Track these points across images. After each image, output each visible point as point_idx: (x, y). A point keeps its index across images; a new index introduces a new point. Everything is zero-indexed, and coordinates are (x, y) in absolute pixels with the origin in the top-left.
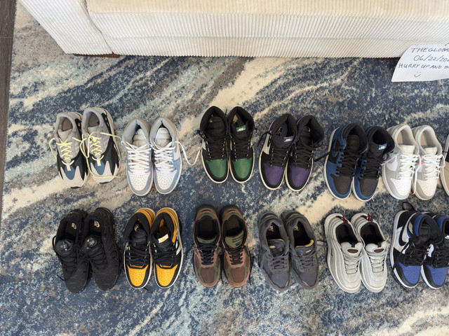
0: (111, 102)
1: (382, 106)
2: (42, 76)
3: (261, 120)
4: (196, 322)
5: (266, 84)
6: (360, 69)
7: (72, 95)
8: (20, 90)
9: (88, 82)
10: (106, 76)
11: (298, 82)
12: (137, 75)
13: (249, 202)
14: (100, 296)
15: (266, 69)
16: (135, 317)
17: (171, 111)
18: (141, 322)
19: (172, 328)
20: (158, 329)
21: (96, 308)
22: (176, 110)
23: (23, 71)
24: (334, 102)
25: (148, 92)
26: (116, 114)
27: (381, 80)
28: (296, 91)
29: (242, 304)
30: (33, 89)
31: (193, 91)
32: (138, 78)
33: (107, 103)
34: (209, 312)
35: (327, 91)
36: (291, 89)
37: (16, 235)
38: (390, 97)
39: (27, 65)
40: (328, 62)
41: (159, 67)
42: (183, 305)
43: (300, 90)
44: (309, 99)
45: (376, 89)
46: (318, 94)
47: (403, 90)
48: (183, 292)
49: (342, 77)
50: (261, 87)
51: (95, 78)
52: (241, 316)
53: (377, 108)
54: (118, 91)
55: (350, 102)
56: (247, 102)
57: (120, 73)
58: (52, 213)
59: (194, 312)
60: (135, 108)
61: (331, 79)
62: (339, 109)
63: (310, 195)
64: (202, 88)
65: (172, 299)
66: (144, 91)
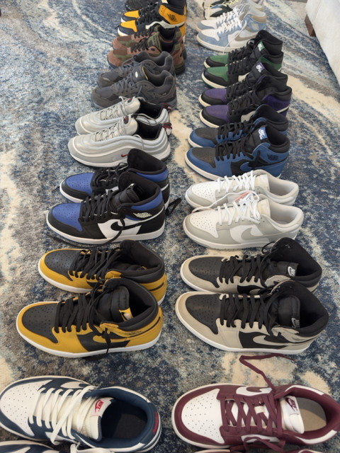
2: (284, 9)
4: (83, 44)
5: (314, 108)
9: (285, 23)
12: (299, 42)
16: (98, 21)
18: (94, 23)
19: (83, 34)
20: (85, 28)
24: (310, 158)
28: (314, 128)
32: (296, 42)
39: (291, 5)
41: (309, 52)
42: (100, 40)
43: (316, 131)
50: (311, 104)
51: (290, 26)
57: (298, 35)
59: (92, 44)
63: (194, 124)
64: (298, 70)
65: (107, 36)
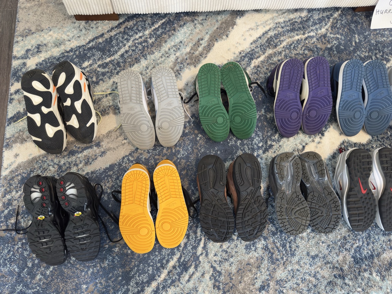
0: (113, 58)
1: (367, 49)
2: (45, 39)
3: (258, 66)
4: (218, 272)
6: (340, 19)
7: (75, 54)
8: (23, 52)
9: (89, 42)
10: (107, 36)
11: (288, 32)
12: (137, 33)
13: (257, 142)
14: (110, 250)
15: (256, 23)
16: (150, 272)
17: (171, 63)
18: (157, 277)
19: (192, 282)
20: (177, 283)
21: (106, 265)
22: (176, 62)
23: (27, 36)
25: (148, 48)
26: (118, 69)
27: (361, 28)
28: (286, 41)
29: (266, 248)
30: (36, 50)
31: (191, 45)
32: (137, 37)
33: (108, 60)
34: (231, 260)
35: (315, 39)
36: (282, 38)
37: (17, 192)
38: (372, 42)
39: (31, 31)
40: (311, 16)
41: (156, 26)
42: (202, 254)
43: (290, 39)
44: (299, 46)
45: (359, 35)
46: (307, 42)
47: (383, 36)
48: (201, 240)
49: (326, 27)
51: (97, 38)
52: (266, 262)
53: (363, 51)
54: (119, 49)
55: (338, 47)
56: (243, 51)
57: (120, 32)
58: (56, 166)
59: (215, 261)
60: (137, 62)
61: (317, 29)
62: (329, 53)
64: (199, 42)
65: (189, 248)
66: (144, 47)
